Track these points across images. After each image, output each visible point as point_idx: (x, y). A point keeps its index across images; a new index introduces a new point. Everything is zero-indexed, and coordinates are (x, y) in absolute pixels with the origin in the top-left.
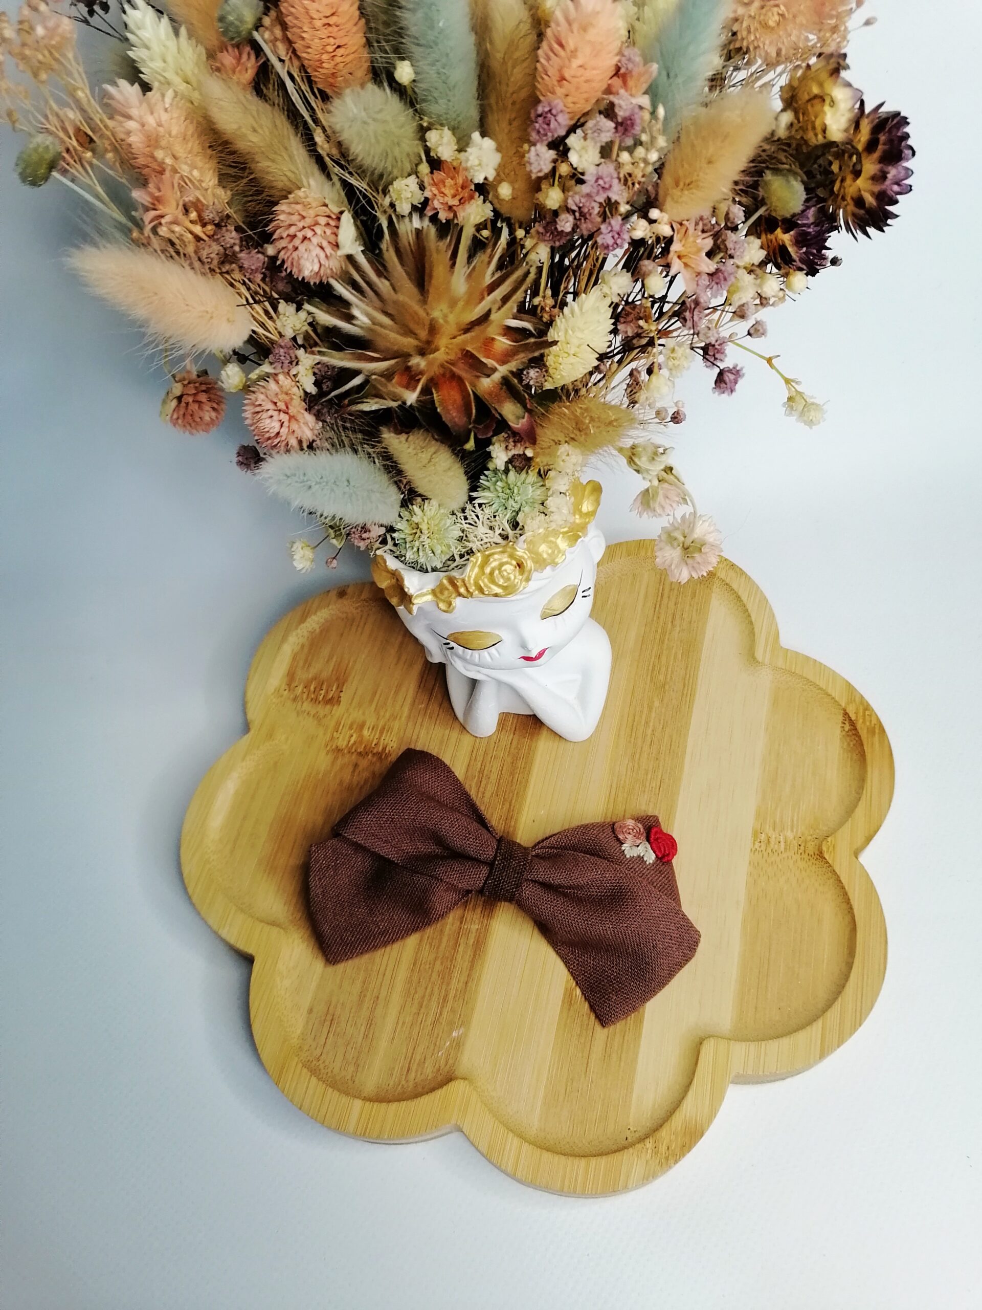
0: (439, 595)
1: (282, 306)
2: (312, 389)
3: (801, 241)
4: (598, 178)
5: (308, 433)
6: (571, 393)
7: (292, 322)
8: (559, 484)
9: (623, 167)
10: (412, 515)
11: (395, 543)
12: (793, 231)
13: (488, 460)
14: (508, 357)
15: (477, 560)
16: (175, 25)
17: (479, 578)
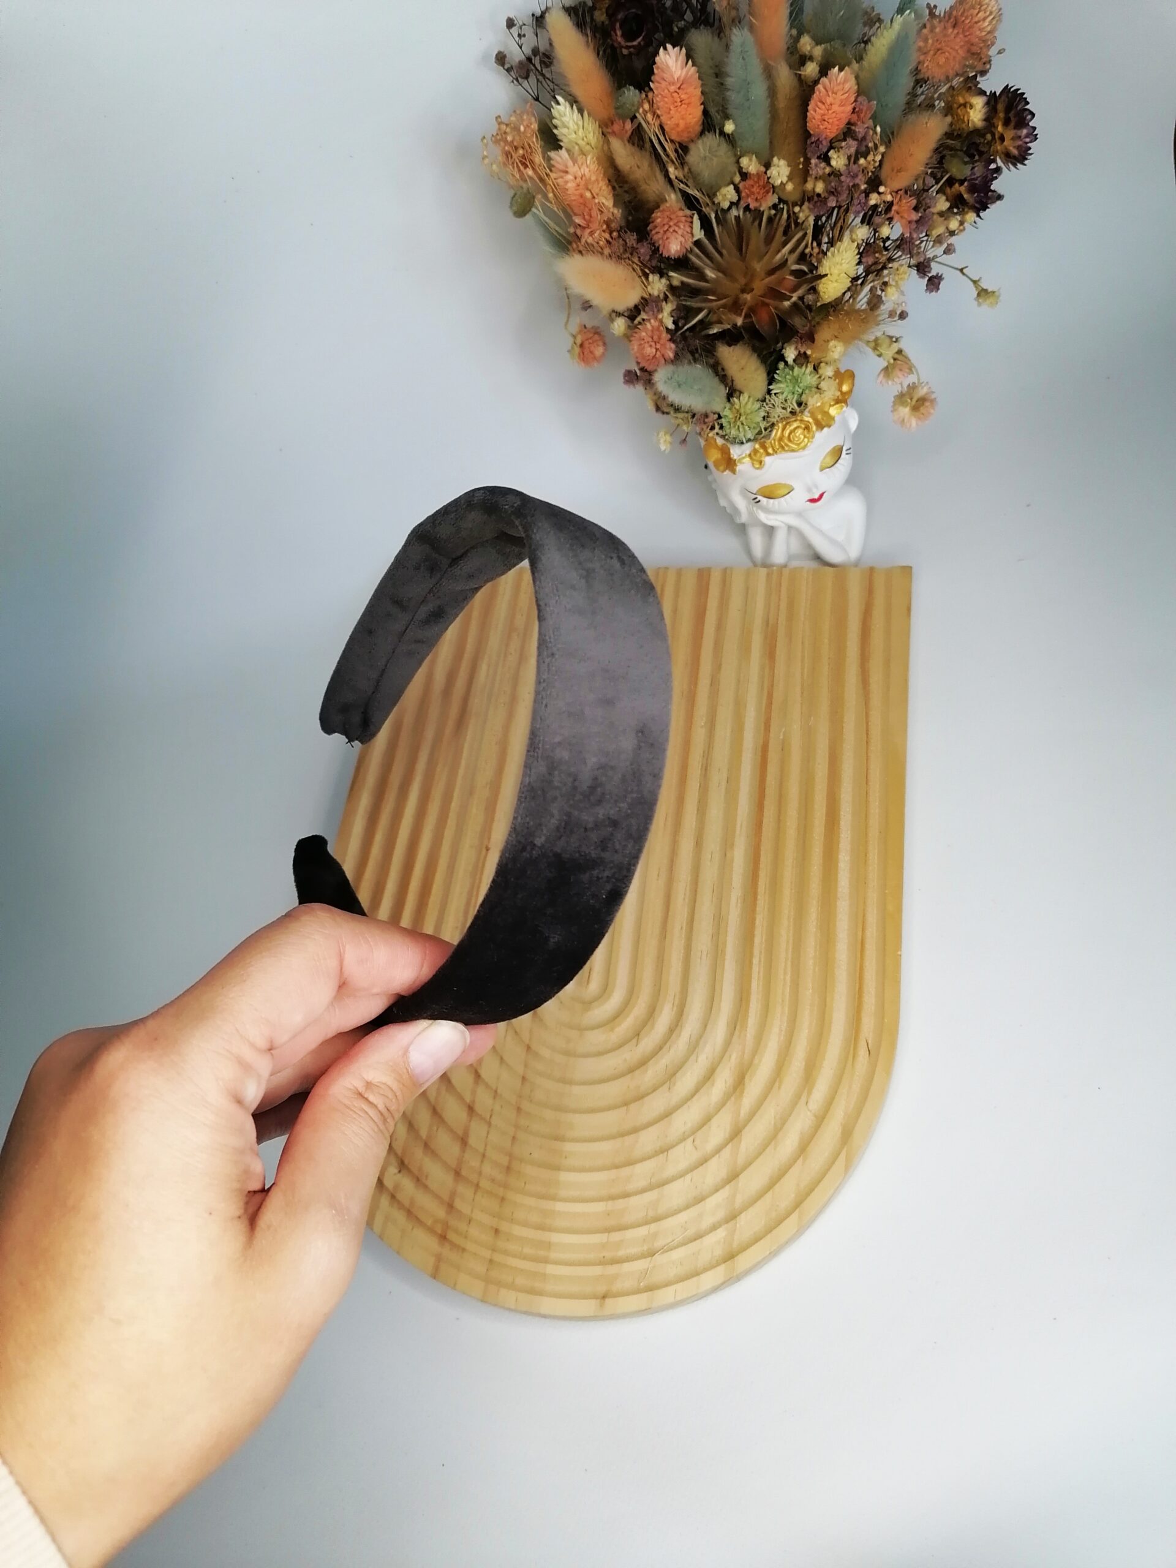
0: (754, 457)
1: (651, 277)
2: (671, 326)
3: (972, 189)
4: (849, 173)
5: (671, 355)
6: (834, 306)
7: (657, 285)
8: (827, 371)
9: (862, 165)
10: (733, 405)
11: (721, 427)
12: (966, 184)
13: (782, 358)
14: (794, 289)
15: (779, 427)
16: (581, 111)
17: (781, 439)
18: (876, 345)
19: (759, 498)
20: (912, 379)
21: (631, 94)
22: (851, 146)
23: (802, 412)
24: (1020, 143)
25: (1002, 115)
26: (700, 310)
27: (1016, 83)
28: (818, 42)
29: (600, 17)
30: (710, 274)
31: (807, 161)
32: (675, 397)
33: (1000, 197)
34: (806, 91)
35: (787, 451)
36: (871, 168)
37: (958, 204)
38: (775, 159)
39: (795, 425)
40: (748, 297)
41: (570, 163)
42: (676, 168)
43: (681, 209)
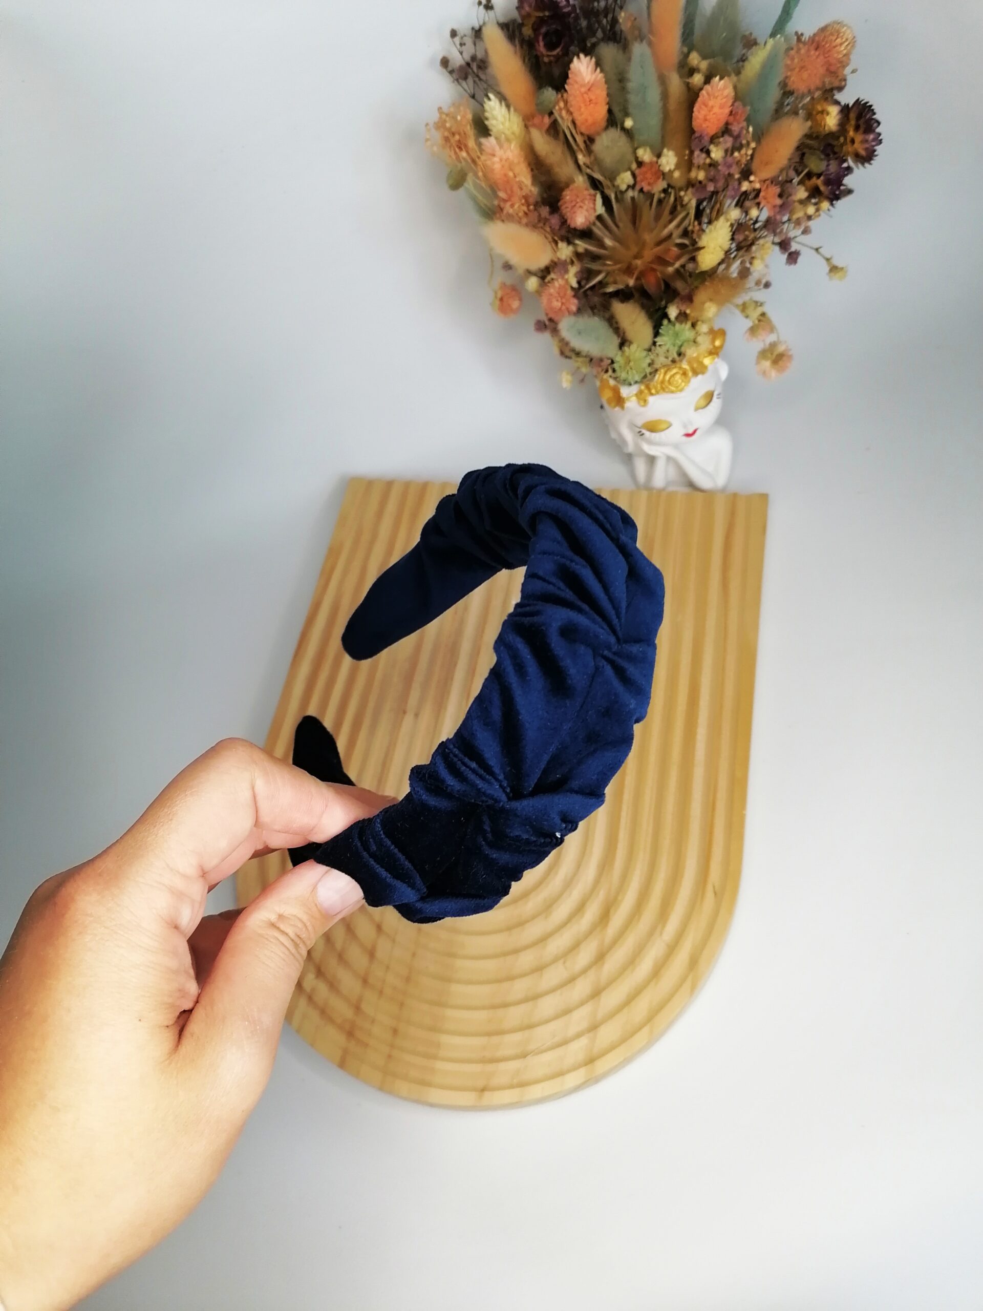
0: (640, 397)
1: (560, 244)
2: (575, 285)
3: (827, 182)
4: (725, 164)
5: (574, 308)
6: (710, 275)
7: (565, 251)
8: (703, 328)
9: (736, 158)
10: (623, 352)
11: (614, 371)
12: (822, 178)
13: (666, 316)
14: (678, 258)
15: (661, 372)
16: (508, 106)
17: (663, 382)
18: (744, 308)
19: (644, 431)
20: (772, 338)
21: (549, 94)
22: (728, 142)
23: (681, 361)
24: (867, 146)
25: (853, 122)
26: (599, 272)
27: (865, 97)
28: (704, 57)
29: (527, 31)
30: (608, 242)
31: (692, 152)
32: (576, 343)
33: (849, 192)
34: (692, 96)
35: (667, 392)
36: (744, 161)
37: (815, 193)
38: (665, 151)
39: (674, 371)
40: (639, 262)
41: (497, 148)
42: (584, 156)
43: (586, 189)
